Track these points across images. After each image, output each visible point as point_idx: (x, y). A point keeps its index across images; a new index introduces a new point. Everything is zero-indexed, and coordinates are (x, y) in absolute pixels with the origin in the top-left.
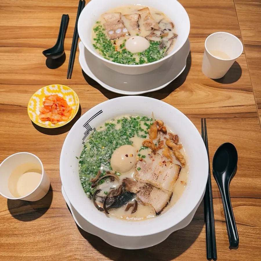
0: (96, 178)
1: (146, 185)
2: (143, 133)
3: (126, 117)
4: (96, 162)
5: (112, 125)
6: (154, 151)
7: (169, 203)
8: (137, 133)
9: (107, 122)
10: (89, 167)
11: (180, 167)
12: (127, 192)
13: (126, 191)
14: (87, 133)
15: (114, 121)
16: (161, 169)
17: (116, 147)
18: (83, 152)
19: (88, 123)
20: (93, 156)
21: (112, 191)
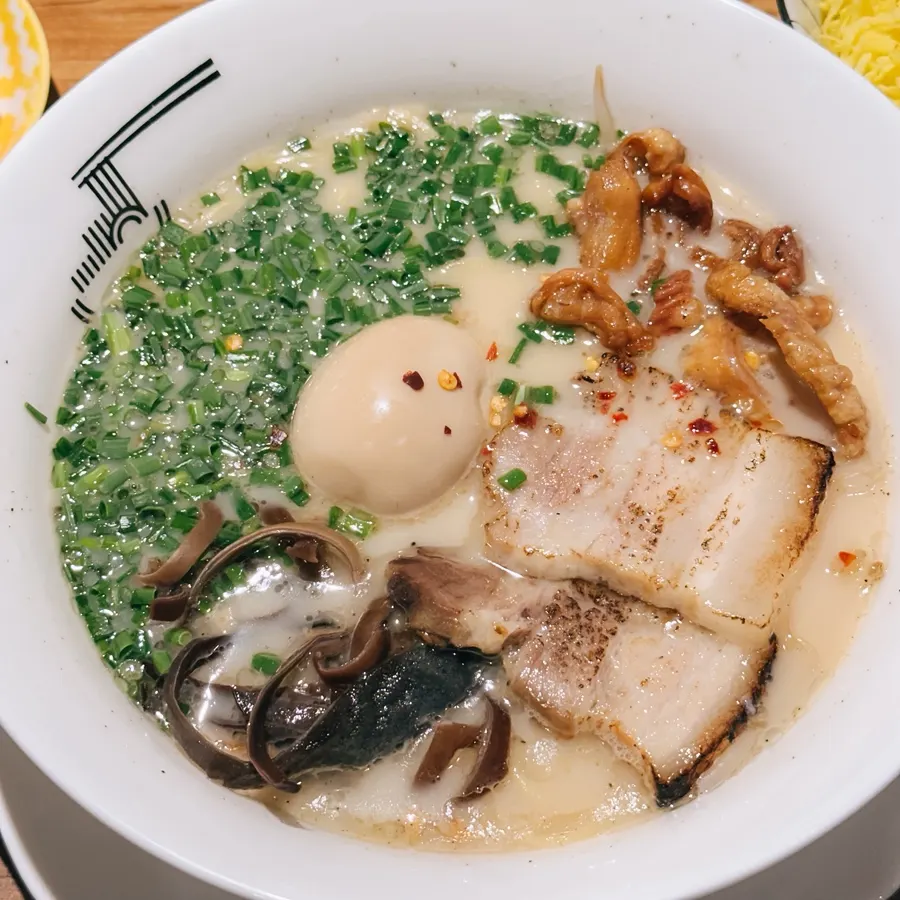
0: (182, 551)
1: (570, 591)
2: (529, 232)
3: (398, 117)
4: (184, 448)
5: (294, 179)
6: (623, 353)
7: (751, 709)
8: (486, 231)
9: (254, 164)
10: (126, 485)
11: (824, 456)
12: (431, 648)
13: (421, 639)
14: (104, 238)
15: (307, 154)
17: (331, 337)
18: (82, 377)
19: (107, 160)
20: (158, 402)
21: (310, 647)
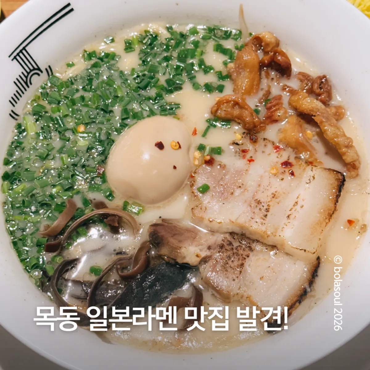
0: (59, 222)
1: (229, 237)
2: (211, 78)
3: (152, 27)
4: (59, 175)
5: (107, 55)
7: (309, 290)
8: (192, 78)
9: (89, 48)
10: (34, 192)
11: (341, 177)
12: (168, 263)
13: (163, 259)
14: (23, 83)
15: (113, 44)
16: (277, 185)
17: (124, 126)
18: (15, 144)
19: (24, 48)
20: (48, 155)
21: (115, 263)
